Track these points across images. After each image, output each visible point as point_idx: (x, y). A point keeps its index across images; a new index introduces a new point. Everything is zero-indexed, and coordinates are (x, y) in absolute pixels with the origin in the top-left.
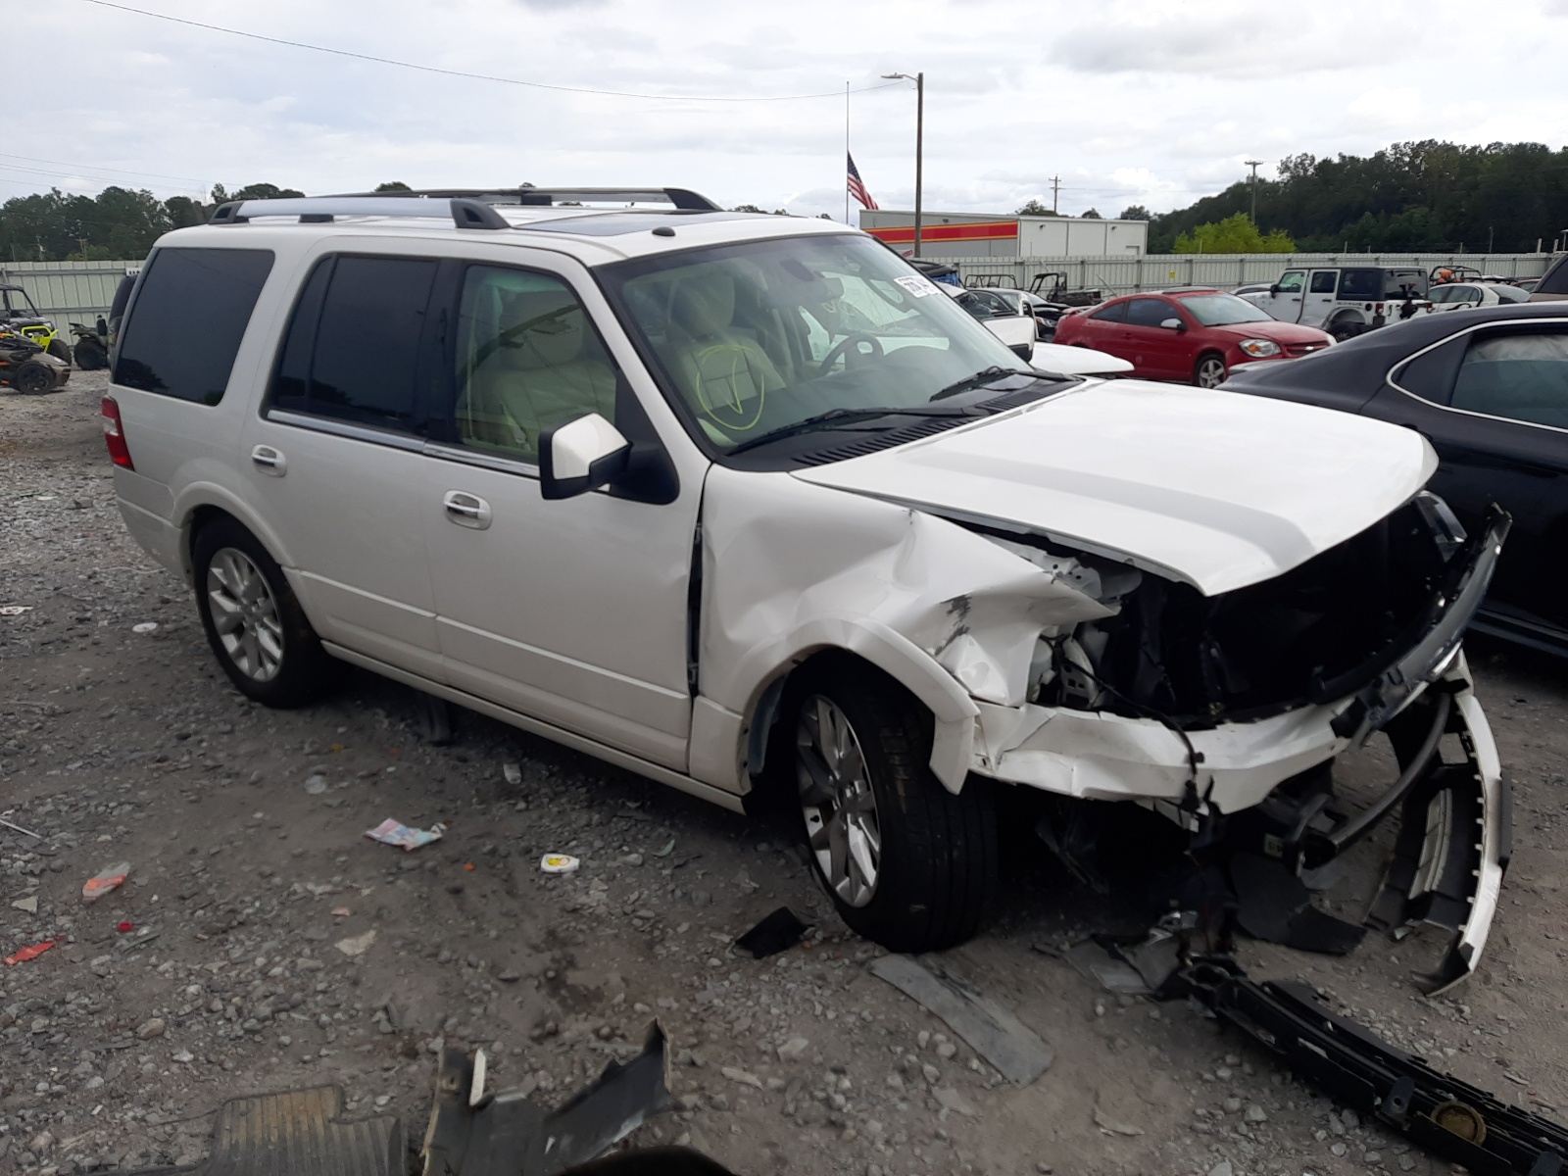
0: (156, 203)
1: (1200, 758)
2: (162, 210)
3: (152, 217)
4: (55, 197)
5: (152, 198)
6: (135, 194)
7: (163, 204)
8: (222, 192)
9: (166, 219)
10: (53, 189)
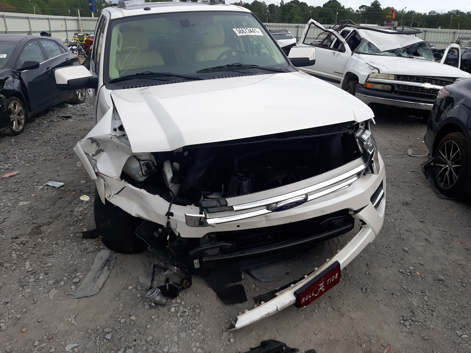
0: (266, 6)
1: (172, 214)
2: (267, 8)
3: (264, 10)
4: (241, 3)
5: (265, 4)
6: (261, 3)
7: (268, 6)
8: (283, 3)
9: (268, 11)
10: (241, 1)
